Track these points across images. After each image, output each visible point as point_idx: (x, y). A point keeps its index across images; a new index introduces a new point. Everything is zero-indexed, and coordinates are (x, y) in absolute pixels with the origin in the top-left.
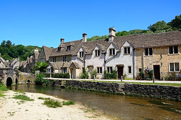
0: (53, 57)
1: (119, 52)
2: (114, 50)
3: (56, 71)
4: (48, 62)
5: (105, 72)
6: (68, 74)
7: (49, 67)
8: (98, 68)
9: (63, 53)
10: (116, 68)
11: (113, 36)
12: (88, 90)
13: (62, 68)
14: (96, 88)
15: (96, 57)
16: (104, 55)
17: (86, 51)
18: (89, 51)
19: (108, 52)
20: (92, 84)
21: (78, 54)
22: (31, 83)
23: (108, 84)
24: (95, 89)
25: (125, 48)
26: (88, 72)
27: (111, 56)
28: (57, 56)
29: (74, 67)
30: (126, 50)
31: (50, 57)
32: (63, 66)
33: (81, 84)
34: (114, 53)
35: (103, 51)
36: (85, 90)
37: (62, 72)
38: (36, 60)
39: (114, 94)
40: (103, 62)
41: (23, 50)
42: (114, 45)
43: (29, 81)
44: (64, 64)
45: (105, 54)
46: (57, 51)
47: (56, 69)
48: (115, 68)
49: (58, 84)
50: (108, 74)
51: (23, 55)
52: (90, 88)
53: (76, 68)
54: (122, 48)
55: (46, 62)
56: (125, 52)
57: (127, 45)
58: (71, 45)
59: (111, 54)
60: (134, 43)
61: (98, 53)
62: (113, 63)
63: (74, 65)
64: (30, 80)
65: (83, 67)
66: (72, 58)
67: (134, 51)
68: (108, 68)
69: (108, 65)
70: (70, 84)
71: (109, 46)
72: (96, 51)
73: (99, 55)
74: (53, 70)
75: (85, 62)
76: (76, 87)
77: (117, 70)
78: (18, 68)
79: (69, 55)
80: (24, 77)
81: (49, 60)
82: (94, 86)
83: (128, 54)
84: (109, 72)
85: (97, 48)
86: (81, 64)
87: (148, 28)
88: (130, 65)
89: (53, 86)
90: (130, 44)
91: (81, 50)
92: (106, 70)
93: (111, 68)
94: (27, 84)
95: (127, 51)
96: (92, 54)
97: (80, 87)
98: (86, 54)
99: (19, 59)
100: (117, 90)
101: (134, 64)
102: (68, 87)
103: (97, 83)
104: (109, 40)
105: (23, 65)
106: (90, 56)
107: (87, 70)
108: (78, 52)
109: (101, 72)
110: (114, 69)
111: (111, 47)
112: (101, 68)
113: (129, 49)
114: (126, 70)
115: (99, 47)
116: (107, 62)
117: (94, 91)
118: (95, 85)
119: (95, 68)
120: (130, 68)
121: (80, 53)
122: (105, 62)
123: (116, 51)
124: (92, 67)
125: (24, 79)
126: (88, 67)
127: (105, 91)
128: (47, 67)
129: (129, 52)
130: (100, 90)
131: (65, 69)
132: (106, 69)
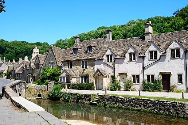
0: (67, 61)
1: (164, 56)
2: (156, 52)
3: (74, 81)
4: (60, 68)
5: (144, 82)
8: (134, 76)
9: (81, 55)
10: (160, 76)
11: (151, 34)
12: (134, 110)
13: (81, 76)
14: (147, 107)
15: (131, 62)
16: (141, 59)
17: (116, 54)
18: (120, 54)
19: (147, 55)
20: (141, 101)
21: (105, 58)
22: (42, 98)
23: (167, 103)
24: (145, 108)
25: (172, 51)
26: (120, 81)
27: (151, 60)
28: (74, 61)
29: (99, 74)
31: (63, 62)
32: (82, 73)
34: (156, 57)
35: (140, 54)
36: (128, 109)
37: (82, 81)
38: (41, 64)
39: (178, 117)
40: (141, 68)
42: (155, 45)
43: (39, 95)
44: (85, 71)
45: (143, 58)
46: (72, 53)
47: (73, 78)
48: (159, 76)
49: (85, 99)
50: (148, 85)
51: (7, 53)
52: (137, 107)
53: (103, 76)
54: (168, 50)
55: (57, 67)
56: (173, 55)
57: (174, 45)
58: (92, 45)
59: (151, 57)
60: (184, 43)
61: (133, 57)
62: (156, 70)
63: (100, 72)
64: (41, 94)
65: (113, 74)
66: (96, 62)
67: (186, 54)
68: (148, 76)
69: (148, 72)
70: (104, 100)
71: (148, 48)
72: (130, 54)
73: (134, 59)
74: (68, 78)
75: (115, 69)
76: (114, 105)
77: (161, 79)
78: (6, 72)
79: (91, 59)
80: (32, 91)
81: (62, 64)
82: (144, 105)
83: (177, 59)
84: (149, 81)
85: (131, 50)
86: (109, 71)
87: (174, 14)
88: (180, 73)
89: (77, 102)
90: (179, 44)
91: (108, 52)
92: (145, 79)
93: (153, 76)
94: (37, 99)
95: (175, 54)
96: (124, 58)
97: (121, 105)
98: (115, 57)
99: (4, 60)
101: (187, 71)
102: (102, 104)
103: (149, 100)
104: (146, 39)
105: (14, 69)
106: (121, 60)
107: (118, 78)
108: (104, 55)
109: (138, 82)
110: (156, 78)
111: (152, 48)
112: (138, 77)
113: (178, 51)
114: (174, 80)
115: (134, 48)
116: (147, 68)
117: (144, 111)
118: (145, 103)
119: (130, 76)
120: (180, 76)
121: (108, 56)
122: (144, 68)
123: (159, 54)
124: (126, 74)
125: (32, 93)
126: (120, 74)
127: (162, 112)
128: (60, 75)
129: (178, 56)
130: (153, 109)
131: (86, 77)
132: (146, 77)
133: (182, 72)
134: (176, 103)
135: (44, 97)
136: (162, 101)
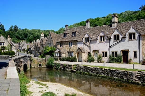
0: (59, 42)
1: (124, 38)
2: (118, 36)
3: (63, 55)
4: (55, 46)
5: (110, 56)
6: (75, 58)
7: (57, 51)
8: (103, 53)
9: (69, 38)
10: (122, 52)
11: (116, 23)
12: (99, 76)
13: (69, 52)
14: (108, 75)
15: (101, 42)
16: (108, 40)
17: (91, 37)
18: (94, 37)
19: (113, 37)
20: (104, 70)
21: (84, 39)
22: (42, 66)
23: (121, 72)
24: (107, 75)
25: (130, 34)
26: (94, 55)
27: (115, 41)
28: (63, 42)
29: (80, 51)
30: (131, 36)
31: (57, 42)
32: (69, 50)
33: (91, 70)
34: (119, 39)
35: (107, 37)
36: (96, 76)
37: (69, 56)
38: (44, 44)
39: (128, 82)
40: (108, 47)
41: (28, 33)
42: (118, 31)
44: (71, 49)
45: (110, 39)
46: (63, 37)
47: (63, 53)
48: (120, 52)
49: (69, 68)
50: (113, 59)
52: (101, 74)
53: (82, 52)
54: (127, 34)
55: (53, 46)
56: (130, 38)
57: (132, 31)
58: (76, 31)
59: (115, 39)
60: (139, 29)
61: (103, 39)
62: (119, 48)
63: (80, 50)
64: (41, 64)
65: (89, 51)
66: (78, 43)
67: (139, 37)
68: (113, 53)
69: (113, 49)
70: (80, 69)
71: (113, 33)
72: (101, 37)
73: (104, 40)
74: (60, 53)
75: (90, 47)
76: (87, 72)
77: (122, 54)
78: (26, 49)
79: (74, 41)
81: (56, 44)
83: (133, 40)
84: (114, 56)
85: (102, 34)
86: (86, 49)
88: (135, 50)
89: (64, 70)
90: (135, 30)
91: (86, 36)
92: (111, 54)
93: (116, 52)
94: (39, 67)
96: (97, 40)
97: (91, 73)
98: (91, 39)
99: (26, 42)
100: (131, 78)
101: (140, 49)
102: (79, 72)
103: (109, 70)
104: (112, 26)
105: (30, 47)
106: (95, 41)
107: (92, 54)
108: (83, 38)
109: (106, 56)
110: (119, 53)
111: (116, 33)
112: (106, 53)
113: (134, 34)
114: (131, 55)
115: (103, 33)
116: (112, 47)
117: (106, 78)
118: (106, 72)
119: (100, 53)
120: (135, 53)
121: (86, 38)
122: (110, 47)
123: (121, 37)
124: (98, 51)
125: (36, 63)
126: (94, 51)
127: (118, 78)
128: (55, 51)
129: (134, 38)
130: (112, 76)
131: (71, 53)
132: (111, 53)
133: (137, 50)
134: (127, 72)
135: (43, 66)
136: (118, 71)
